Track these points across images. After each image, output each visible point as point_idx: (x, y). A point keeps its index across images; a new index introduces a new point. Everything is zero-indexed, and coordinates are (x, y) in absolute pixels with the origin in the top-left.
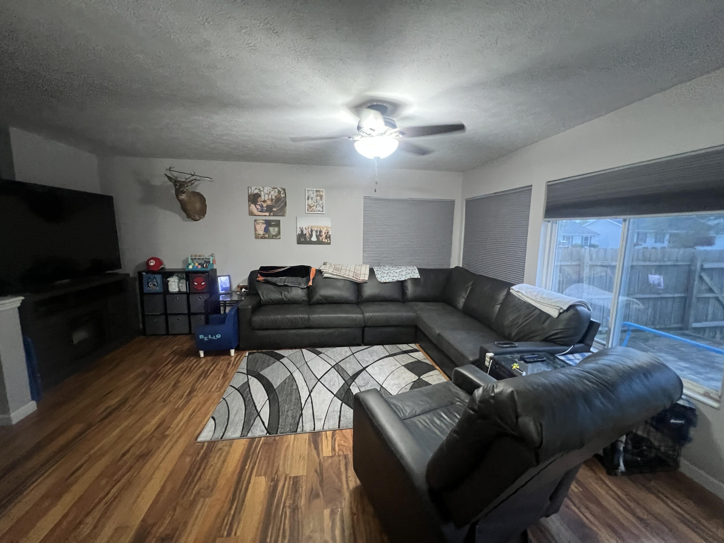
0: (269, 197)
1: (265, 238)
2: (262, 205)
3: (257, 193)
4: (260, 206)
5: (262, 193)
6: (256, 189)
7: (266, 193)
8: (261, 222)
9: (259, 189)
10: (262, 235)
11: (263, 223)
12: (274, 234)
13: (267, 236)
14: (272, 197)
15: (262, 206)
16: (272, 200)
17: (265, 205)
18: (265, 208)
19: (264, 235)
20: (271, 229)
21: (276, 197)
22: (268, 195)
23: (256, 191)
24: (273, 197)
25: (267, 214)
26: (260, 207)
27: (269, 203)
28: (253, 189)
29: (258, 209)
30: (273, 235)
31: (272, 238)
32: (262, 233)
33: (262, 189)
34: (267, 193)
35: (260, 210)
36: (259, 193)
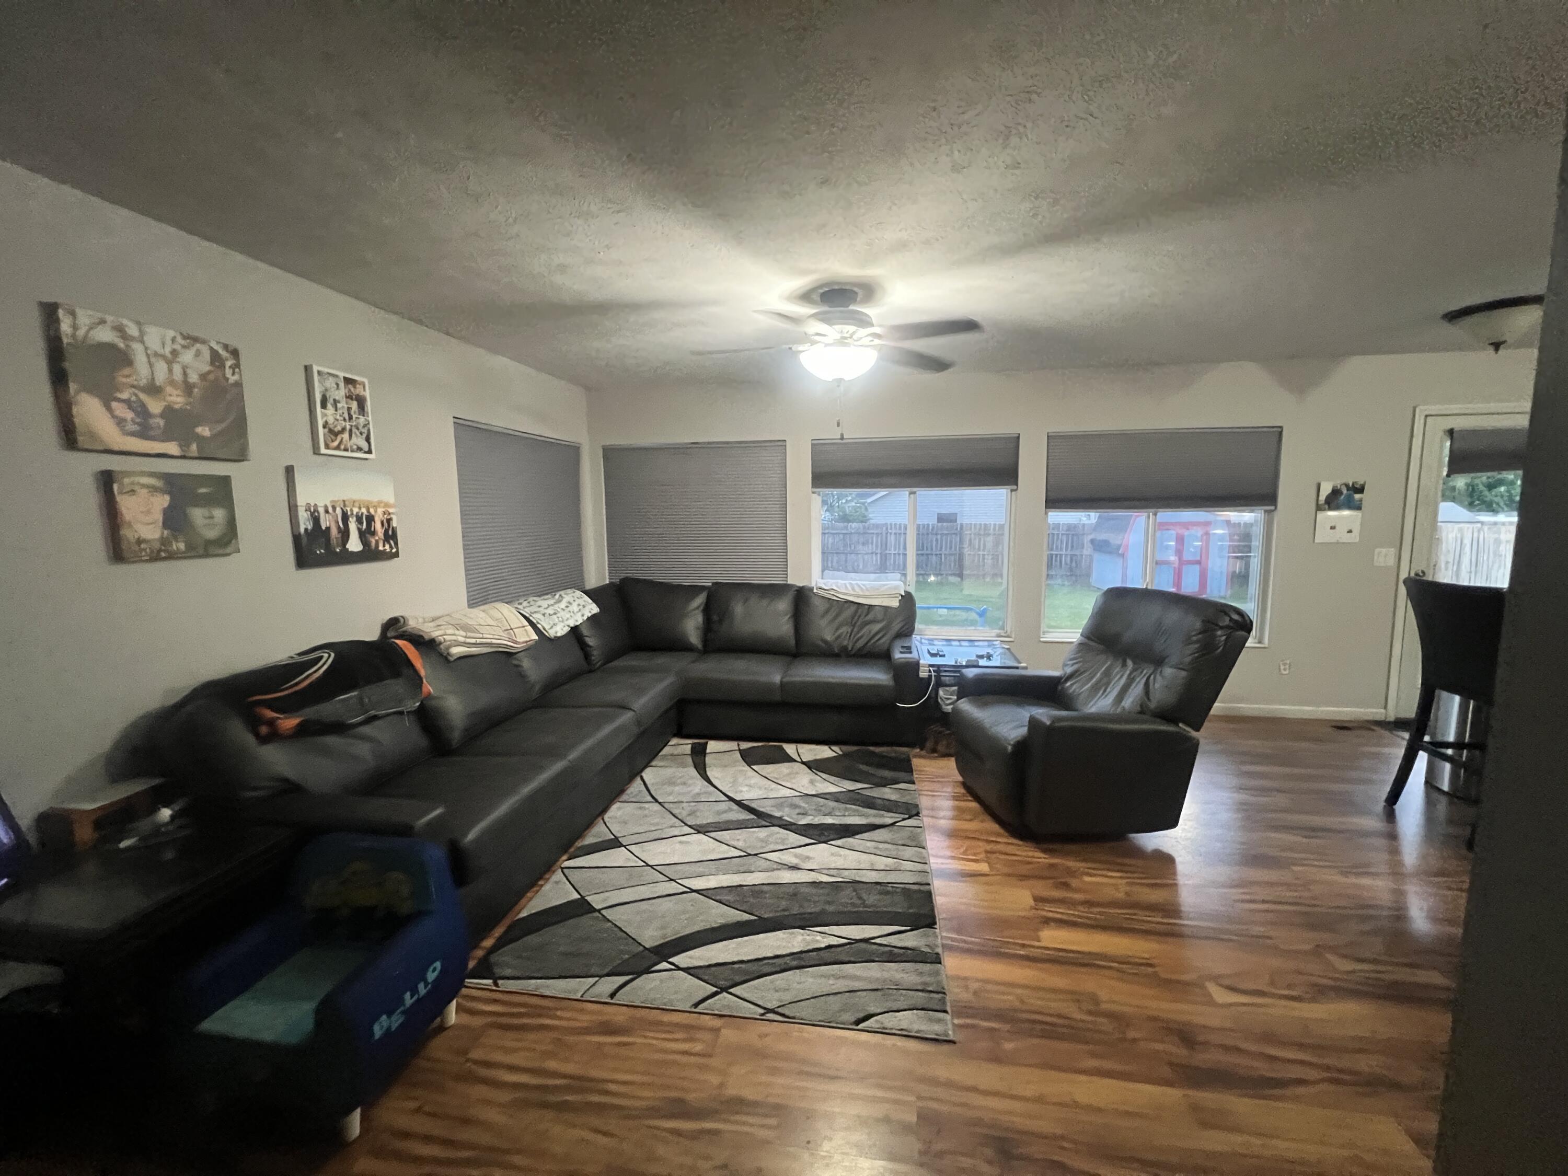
0: (170, 371)
1: (172, 556)
2: (143, 405)
3: (112, 346)
4: (130, 407)
5: (137, 347)
6: (103, 322)
7: (156, 354)
8: (144, 486)
9: (120, 329)
10: (157, 546)
11: (153, 489)
12: (212, 534)
13: (182, 546)
14: (185, 374)
15: (142, 412)
16: (188, 388)
17: (155, 407)
18: (161, 422)
19: (164, 541)
20: (197, 515)
21: (203, 377)
22: (170, 363)
23: (105, 335)
24: (194, 378)
25: (172, 448)
26: (129, 415)
27: (177, 399)
28: (84, 318)
29: (120, 422)
30: (209, 543)
31: (206, 555)
32: (157, 535)
33: (133, 330)
34: (161, 351)
35: (135, 428)
36: (122, 345)
